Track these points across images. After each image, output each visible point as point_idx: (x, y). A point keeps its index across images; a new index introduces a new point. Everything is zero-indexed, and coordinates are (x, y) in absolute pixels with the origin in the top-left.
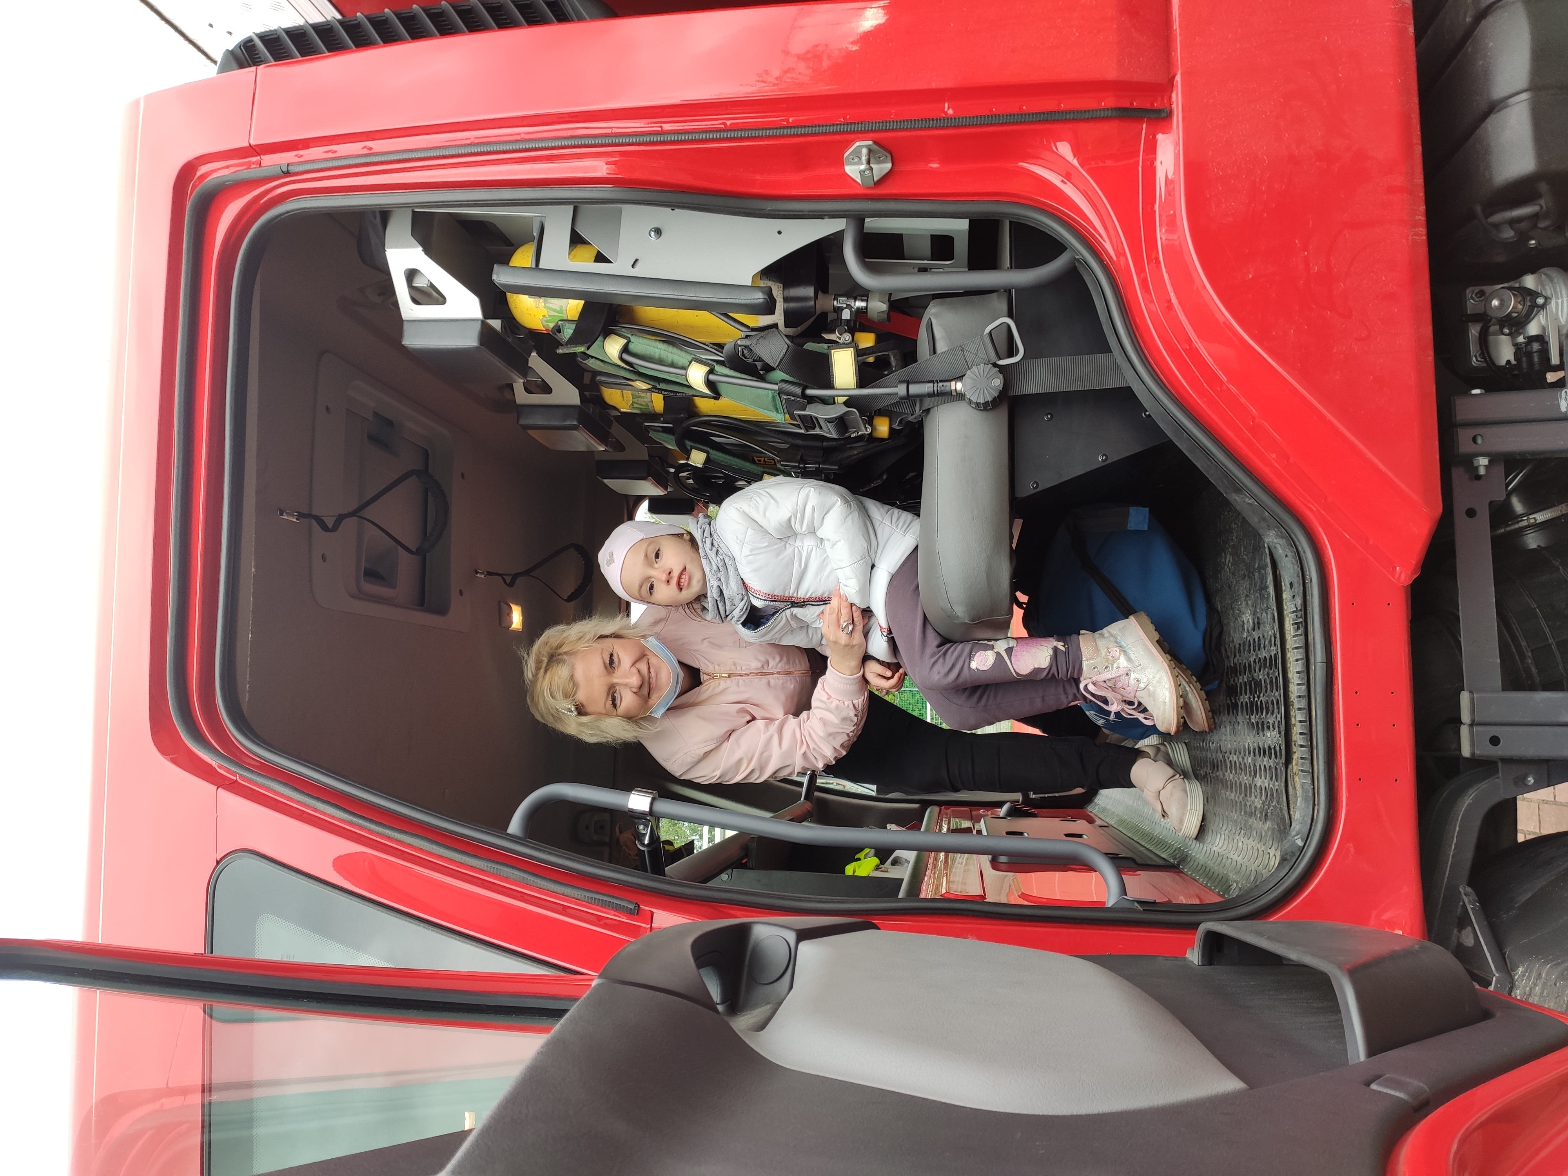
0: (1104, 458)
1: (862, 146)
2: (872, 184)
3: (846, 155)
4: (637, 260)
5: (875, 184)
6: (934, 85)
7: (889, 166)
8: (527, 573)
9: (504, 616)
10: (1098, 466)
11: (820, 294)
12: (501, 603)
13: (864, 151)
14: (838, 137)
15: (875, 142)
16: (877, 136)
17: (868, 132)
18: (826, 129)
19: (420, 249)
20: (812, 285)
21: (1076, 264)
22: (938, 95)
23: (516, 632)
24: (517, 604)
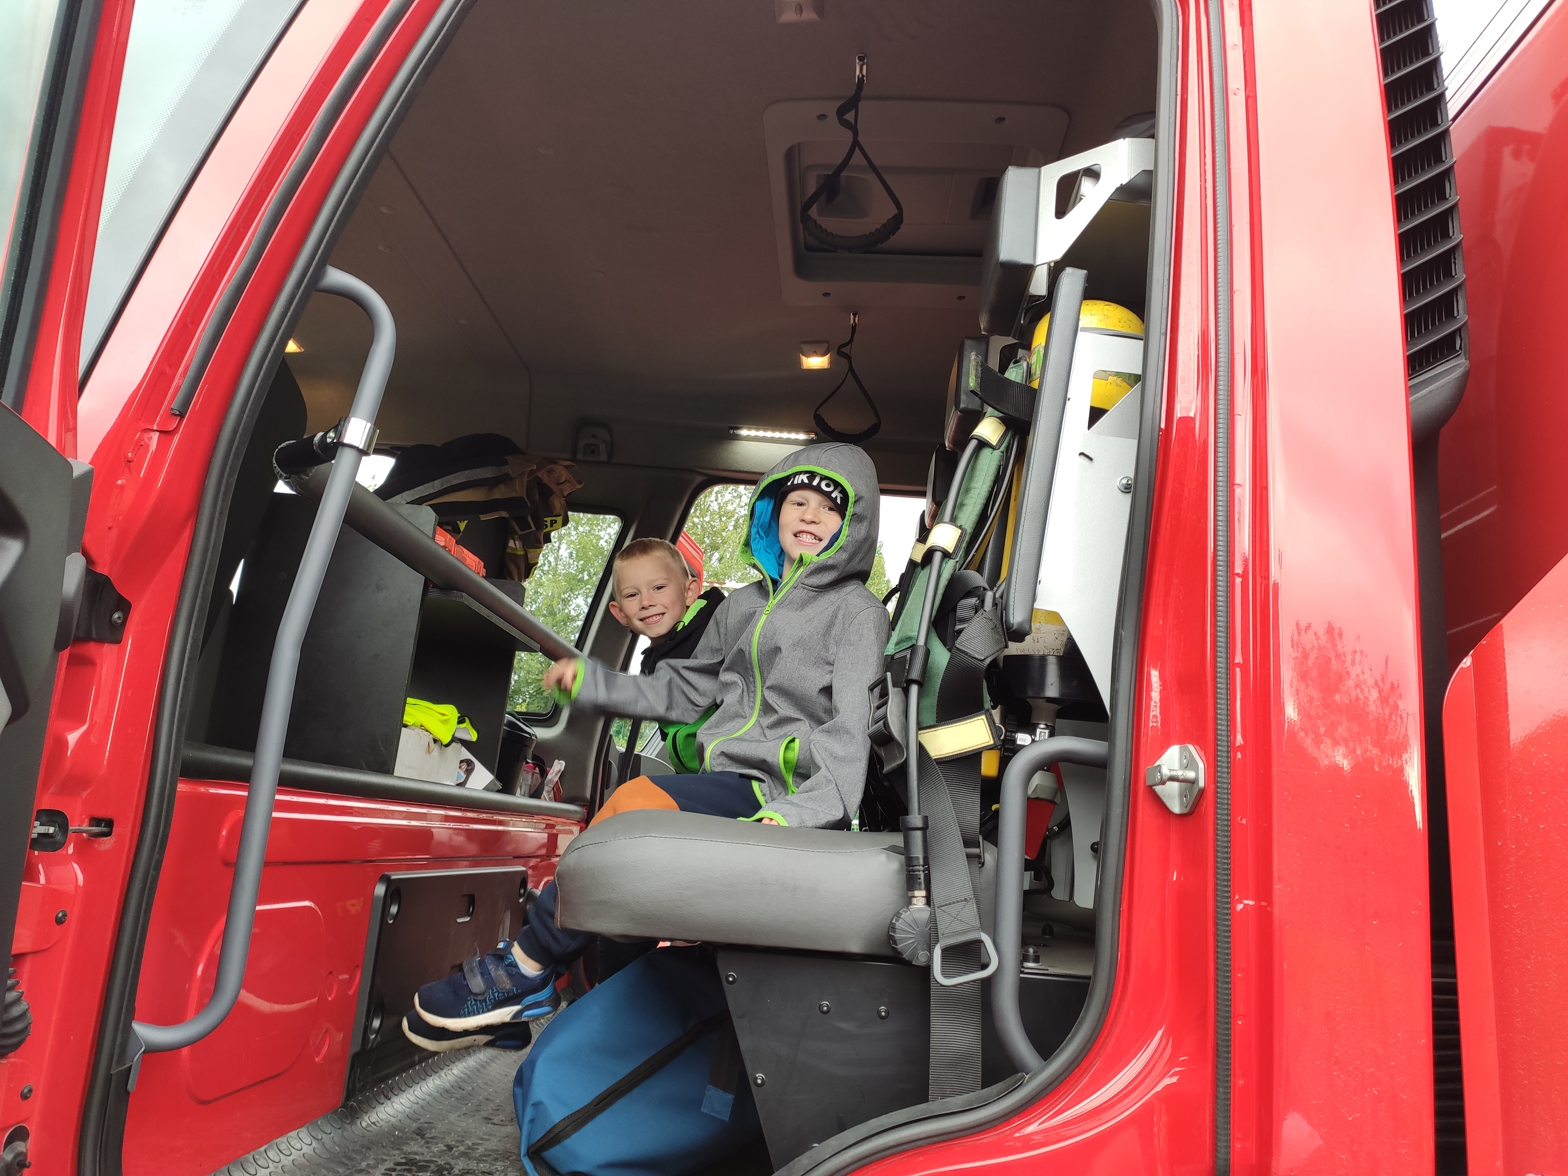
0: (759, 1081)
1: (1199, 774)
2: (1148, 783)
3: (1191, 747)
4: (1091, 459)
5: (1151, 787)
6: (1277, 886)
7: (1176, 808)
8: (851, 369)
9: (817, 346)
10: (749, 1071)
11: (1055, 707)
12: (827, 344)
13: (1191, 775)
14: (1210, 735)
15: (1202, 792)
16: (1210, 795)
17: (1216, 782)
18: (1221, 720)
19: (1125, 181)
20: (1062, 694)
21: (1020, 1074)
22: (1264, 892)
23: (799, 363)
24: (831, 362)
